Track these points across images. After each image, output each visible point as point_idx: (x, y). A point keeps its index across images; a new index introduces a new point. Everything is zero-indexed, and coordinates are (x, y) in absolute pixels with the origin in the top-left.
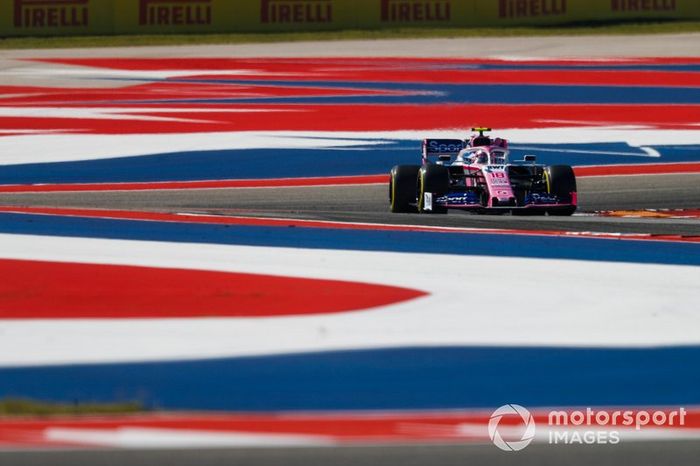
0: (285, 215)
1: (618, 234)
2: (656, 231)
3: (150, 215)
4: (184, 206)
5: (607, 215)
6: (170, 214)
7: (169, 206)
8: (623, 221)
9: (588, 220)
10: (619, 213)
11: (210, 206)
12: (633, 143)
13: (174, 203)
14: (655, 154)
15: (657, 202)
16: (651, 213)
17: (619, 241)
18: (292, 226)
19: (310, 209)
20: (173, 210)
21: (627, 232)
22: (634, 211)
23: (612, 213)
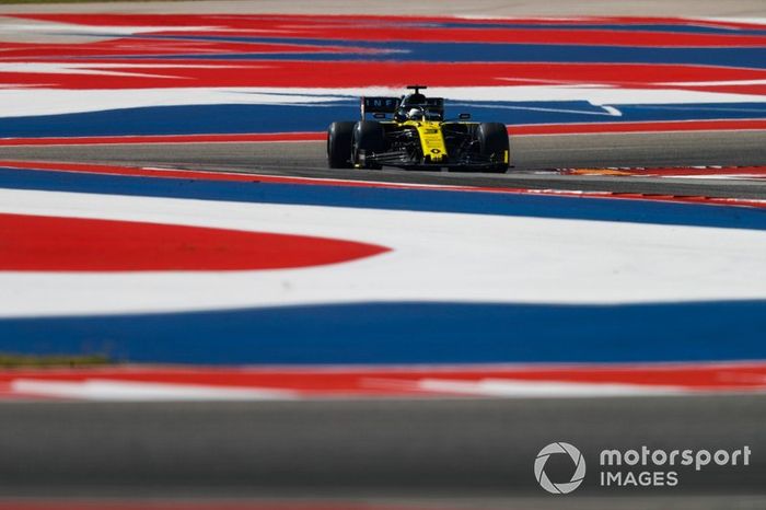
0: (249, 171)
1: (580, 192)
2: (617, 189)
3: (116, 169)
4: (149, 160)
5: (569, 173)
6: (137, 168)
7: (135, 160)
8: (584, 179)
9: (549, 178)
10: (581, 171)
11: (175, 161)
12: (594, 102)
13: (139, 157)
14: (616, 113)
15: (619, 160)
16: (613, 171)
17: (581, 198)
18: (256, 181)
19: (274, 164)
20: (139, 165)
21: (588, 190)
22: (596, 169)
23: (574, 171)
